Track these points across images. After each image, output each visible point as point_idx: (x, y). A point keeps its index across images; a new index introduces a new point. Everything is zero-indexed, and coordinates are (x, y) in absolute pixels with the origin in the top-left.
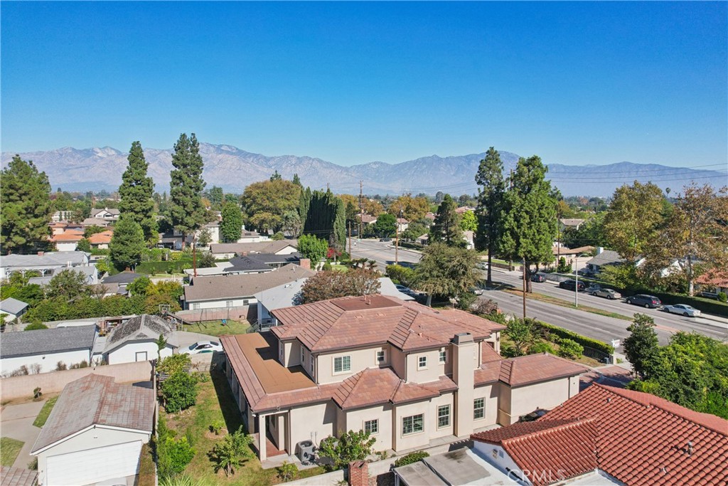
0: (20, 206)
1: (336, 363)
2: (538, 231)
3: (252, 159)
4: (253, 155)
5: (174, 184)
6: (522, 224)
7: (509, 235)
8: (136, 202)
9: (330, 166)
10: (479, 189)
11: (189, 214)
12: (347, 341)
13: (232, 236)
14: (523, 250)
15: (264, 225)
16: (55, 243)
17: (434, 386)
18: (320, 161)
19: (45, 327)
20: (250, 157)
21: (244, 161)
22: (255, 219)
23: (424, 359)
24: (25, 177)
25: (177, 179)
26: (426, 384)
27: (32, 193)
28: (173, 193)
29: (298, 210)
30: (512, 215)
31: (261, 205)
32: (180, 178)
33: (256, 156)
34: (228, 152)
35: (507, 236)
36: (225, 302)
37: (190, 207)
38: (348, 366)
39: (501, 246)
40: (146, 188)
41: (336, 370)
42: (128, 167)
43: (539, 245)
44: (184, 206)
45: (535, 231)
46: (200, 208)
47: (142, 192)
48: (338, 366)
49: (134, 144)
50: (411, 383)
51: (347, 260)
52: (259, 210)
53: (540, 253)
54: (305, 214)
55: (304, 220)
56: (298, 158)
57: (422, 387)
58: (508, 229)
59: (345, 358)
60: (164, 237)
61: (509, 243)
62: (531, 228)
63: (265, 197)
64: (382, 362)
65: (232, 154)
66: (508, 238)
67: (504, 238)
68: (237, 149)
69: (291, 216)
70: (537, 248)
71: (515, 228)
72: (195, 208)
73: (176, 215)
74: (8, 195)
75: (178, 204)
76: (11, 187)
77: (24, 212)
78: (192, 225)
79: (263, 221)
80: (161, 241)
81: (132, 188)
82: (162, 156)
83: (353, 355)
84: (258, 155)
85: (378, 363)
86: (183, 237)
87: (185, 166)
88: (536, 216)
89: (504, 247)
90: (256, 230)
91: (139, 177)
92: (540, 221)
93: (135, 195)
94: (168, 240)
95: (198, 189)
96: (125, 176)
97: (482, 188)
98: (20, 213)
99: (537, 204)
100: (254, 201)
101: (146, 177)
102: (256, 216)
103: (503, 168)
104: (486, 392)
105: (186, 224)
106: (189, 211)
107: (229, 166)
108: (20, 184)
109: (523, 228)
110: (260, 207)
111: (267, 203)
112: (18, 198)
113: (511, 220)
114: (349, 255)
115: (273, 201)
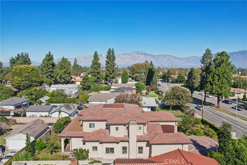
0: (63, 71)
1: (90, 125)
2: (222, 83)
3: (149, 56)
4: (149, 54)
5: (106, 64)
6: (215, 80)
7: (209, 84)
8: (95, 70)
9: (176, 58)
10: (201, 65)
11: (111, 74)
12: (93, 118)
13: (125, 81)
14: (214, 90)
15: (137, 78)
16: (76, 82)
17: (120, 138)
18: (172, 56)
19: (50, 105)
20: (148, 55)
21: (146, 57)
22: (134, 76)
23: (118, 128)
24: (65, 63)
25: (107, 63)
26: (117, 137)
27: (66, 67)
28: (107, 67)
29: (145, 73)
30: (211, 76)
31: (136, 71)
32: (108, 62)
33: (150, 55)
34: (141, 54)
35: (208, 84)
36: (100, 102)
37: (111, 72)
38: (94, 127)
39: (206, 88)
40: (98, 66)
41: (90, 127)
42: (93, 59)
43: (222, 89)
44: (109, 71)
45: (221, 83)
46: (115, 72)
47: (97, 67)
48: (90, 126)
49: (95, 52)
50: (112, 136)
51: (156, 91)
52: (135, 73)
53: (222, 92)
54: (147, 74)
55: (146, 76)
56: (164, 55)
57: (115, 138)
58: (209, 82)
59: (93, 124)
60: (105, 81)
61: (209, 87)
62: (218, 81)
63: (137, 69)
64: (107, 127)
65: (142, 54)
66: (208, 85)
67: (207, 85)
68: (144, 53)
69: (142, 75)
70: (221, 90)
71: (212, 81)
72: (113, 72)
73: (107, 74)
74: (61, 68)
75: (108, 71)
76: (61, 65)
77: (64, 72)
78: (112, 77)
79: (137, 77)
80: (104, 82)
81: (94, 66)
82: (121, 56)
83: (96, 123)
84: (151, 54)
85: (105, 127)
86: (109, 81)
87: (110, 58)
88: (221, 77)
89: (207, 89)
90: (134, 80)
91: (96, 62)
92: (223, 79)
93: (95, 68)
94: (106, 82)
95: (114, 66)
96: (93, 62)
97: (202, 65)
98: (63, 73)
99: (222, 71)
100: (134, 70)
101: (98, 62)
102: (134, 75)
103: (212, 57)
104: (144, 144)
105: (110, 77)
106: (111, 73)
107: (141, 58)
108: (63, 65)
109: (215, 81)
110: (136, 72)
111: (138, 71)
112: (63, 69)
113: (210, 78)
114: (158, 89)
115: (140, 70)
